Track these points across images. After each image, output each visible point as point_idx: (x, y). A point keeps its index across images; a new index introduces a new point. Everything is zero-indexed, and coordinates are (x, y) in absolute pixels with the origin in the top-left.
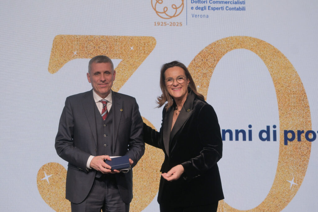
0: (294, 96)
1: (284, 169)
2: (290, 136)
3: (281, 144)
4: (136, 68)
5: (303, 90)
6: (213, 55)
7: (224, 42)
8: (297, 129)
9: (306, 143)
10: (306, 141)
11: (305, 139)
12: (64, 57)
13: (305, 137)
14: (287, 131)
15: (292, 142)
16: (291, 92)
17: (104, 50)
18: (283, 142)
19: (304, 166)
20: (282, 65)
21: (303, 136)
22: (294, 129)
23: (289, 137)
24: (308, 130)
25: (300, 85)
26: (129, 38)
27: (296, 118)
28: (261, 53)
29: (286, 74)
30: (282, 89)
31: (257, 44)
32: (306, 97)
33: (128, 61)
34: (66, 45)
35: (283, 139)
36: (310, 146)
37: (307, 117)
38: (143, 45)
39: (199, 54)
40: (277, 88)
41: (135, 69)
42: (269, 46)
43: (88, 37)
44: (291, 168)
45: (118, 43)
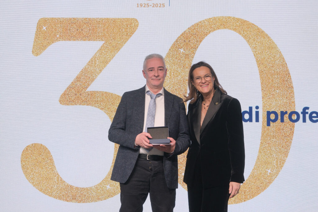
0: (277, 77)
1: (266, 150)
2: (273, 117)
3: (264, 125)
4: (119, 49)
5: (287, 71)
6: (196, 36)
7: (207, 23)
8: (280, 109)
9: (290, 124)
10: (289, 122)
11: (288, 120)
12: (48, 39)
13: (288, 118)
14: (270, 111)
15: (274, 123)
16: (274, 72)
17: (87, 32)
18: (266, 122)
19: (287, 147)
20: (266, 45)
21: (287, 117)
22: (277, 110)
23: (271, 118)
24: (291, 111)
25: (284, 65)
26: (112, 20)
27: (279, 99)
28: (244, 34)
29: (270, 55)
30: (266, 69)
31: (241, 24)
32: (290, 78)
33: (110, 43)
34: (49, 28)
35: (266, 120)
36: (294, 127)
37: (291, 98)
38: (126, 27)
39: (181, 35)
40: (260, 69)
41: (117, 51)
42: (253, 26)
43: (71, 19)
44: (273, 149)
45: (101, 25)
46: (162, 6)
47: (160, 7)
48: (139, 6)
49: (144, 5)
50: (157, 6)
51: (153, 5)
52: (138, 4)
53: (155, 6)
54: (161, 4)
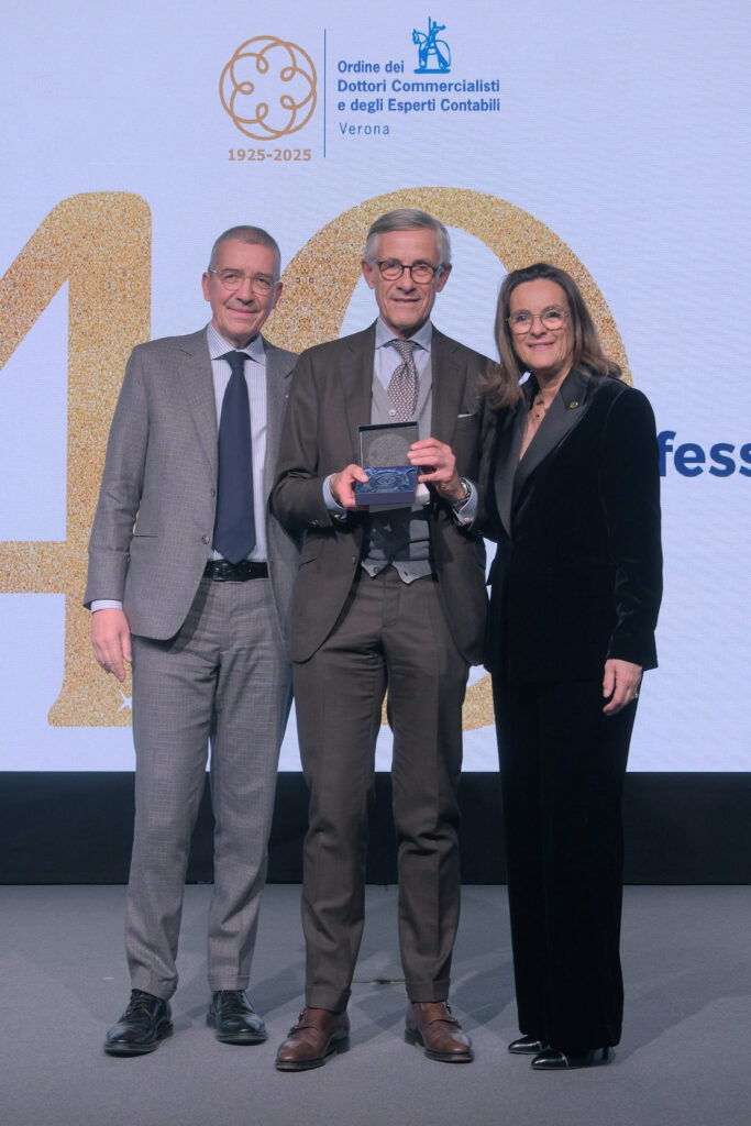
46: (302, 156)
47: (295, 159)
48: (235, 156)
49: (248, 154)
50: (287, 156)
51: (275, 154)
52: (231, 152)
53: (282, 156)
54: (299, 151)
